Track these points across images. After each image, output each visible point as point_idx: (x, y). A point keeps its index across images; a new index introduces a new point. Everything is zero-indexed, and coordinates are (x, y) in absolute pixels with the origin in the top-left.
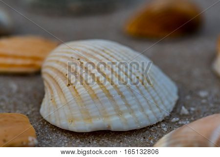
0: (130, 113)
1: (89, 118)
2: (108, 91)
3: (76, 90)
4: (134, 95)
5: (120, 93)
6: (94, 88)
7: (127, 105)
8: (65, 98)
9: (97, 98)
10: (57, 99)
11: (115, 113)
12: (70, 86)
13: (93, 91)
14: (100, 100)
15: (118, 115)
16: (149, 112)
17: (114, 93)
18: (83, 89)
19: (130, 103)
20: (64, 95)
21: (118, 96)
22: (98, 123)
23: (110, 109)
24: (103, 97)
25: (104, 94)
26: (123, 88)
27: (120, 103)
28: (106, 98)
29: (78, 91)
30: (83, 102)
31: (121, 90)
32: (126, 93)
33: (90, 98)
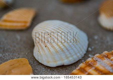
0: (71, 57)
1: (56, 61)
2: (62, 49)
3: (49, 49)
4: (72, 49)
5: (67, 49)
6: (56, 48)
7: (70, 54)
8: (45, 52)
9: (58, 52)
10: (41, 52)
11: (65, 58)
12: (47, 47)
13: (56, 49)
14: (60, 53)
15: (67, 58)
16: (78, 54)
17: (65, 49)
18: (52, 49)
19: (71, 53)
20: (44, 51)
21: (66, 51)
22: (59, 63)
23: (63, 57)
24: (60, 52)
25: (61, 51)
26: (68, 47)
27: (67, 53)
28: (62, 52)
29: (50, 50)
30: (52, 54)
31: (67, 48)
32: (69, 49)
33: (55, 53)
